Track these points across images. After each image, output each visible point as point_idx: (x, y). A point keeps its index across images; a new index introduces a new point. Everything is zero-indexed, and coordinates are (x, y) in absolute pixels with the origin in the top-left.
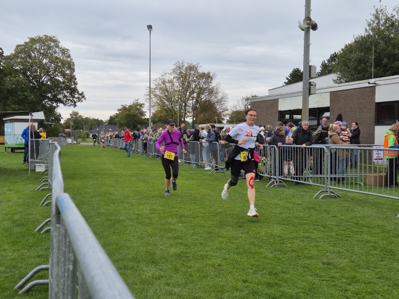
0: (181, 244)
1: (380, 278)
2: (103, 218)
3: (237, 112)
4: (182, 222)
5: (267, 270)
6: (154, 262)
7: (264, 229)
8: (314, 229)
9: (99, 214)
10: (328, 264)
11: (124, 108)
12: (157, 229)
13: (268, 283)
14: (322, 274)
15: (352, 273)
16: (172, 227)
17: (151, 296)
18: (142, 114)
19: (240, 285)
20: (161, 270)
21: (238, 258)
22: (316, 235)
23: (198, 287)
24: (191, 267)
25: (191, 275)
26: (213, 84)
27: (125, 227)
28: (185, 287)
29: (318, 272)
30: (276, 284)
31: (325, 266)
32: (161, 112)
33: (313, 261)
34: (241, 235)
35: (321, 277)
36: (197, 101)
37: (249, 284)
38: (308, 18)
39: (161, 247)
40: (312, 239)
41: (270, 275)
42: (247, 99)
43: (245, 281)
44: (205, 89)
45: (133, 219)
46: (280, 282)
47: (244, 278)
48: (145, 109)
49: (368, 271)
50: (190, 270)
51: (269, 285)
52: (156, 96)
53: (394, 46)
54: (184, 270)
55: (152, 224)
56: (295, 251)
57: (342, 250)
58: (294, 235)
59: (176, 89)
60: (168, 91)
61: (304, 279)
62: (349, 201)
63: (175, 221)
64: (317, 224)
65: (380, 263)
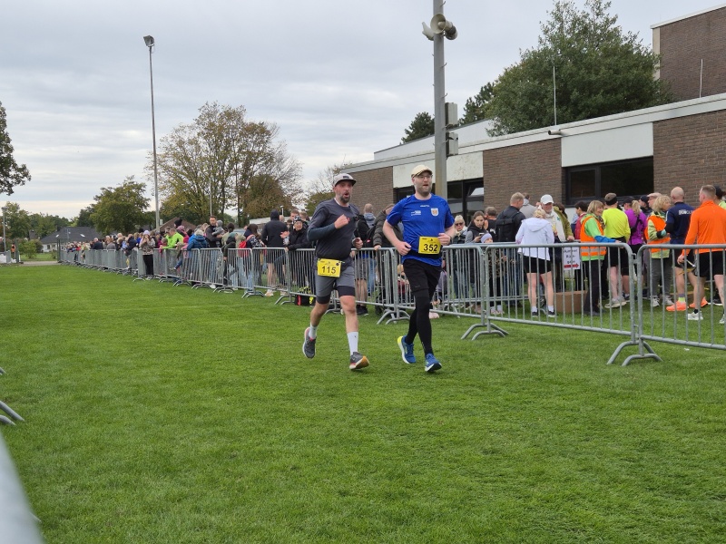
0: (221, 434)
1: (585, 470)
2: (69, 396)
3: (320, 197)
4: (222, 394)
5: (384, 471)
6: (168, 471)
7: (376, 398)
8: (466, 393)
9: (61, 389)
10: (493, 453)
11: (108, 194)
12: (174, 409)
13: (386, 493)
14: (484, 471)
15: (536, 466)
16: (204, 404)
17: (164, 533)
18: (143, 203)
19: (334, 500)
20: (184, 484)
21: (330, 452)
22: (469, 402)
24: (241, 475)
25: (241, 490)
26: (274, 144)
27: (111, 409)
28: (230, 513)
29: (476, 467)
30: (402, 494)
31: (489, 456)
32: (177, 198)
33: (466, 449)
34: (333, 411)
35: (481, 475)
36: (245, 177)
37: (351, 498)
38: (439, 18)
39: (182, 442)
40: (463, 411)
41: (390, 479)
43: (343, 494)
44: (260, 153)
45: (127, 395)
46: (408, 489)
47: (341, 488)
48: (145, 195)
49: (563, 459)
50: (239, 480)
51: (389, 497)
52: (167, 168)
53: (589, 68)
54: (228, 480)
55: (164, 401)
56: (434, 434)
57: (515, 426)
58: (431, 404)
59: (204, 154)
60: (187, 159)
61: (451, 481)
62: (523, 341)
63: (209, 392)
64: (469, 383)
65: (583, 444)
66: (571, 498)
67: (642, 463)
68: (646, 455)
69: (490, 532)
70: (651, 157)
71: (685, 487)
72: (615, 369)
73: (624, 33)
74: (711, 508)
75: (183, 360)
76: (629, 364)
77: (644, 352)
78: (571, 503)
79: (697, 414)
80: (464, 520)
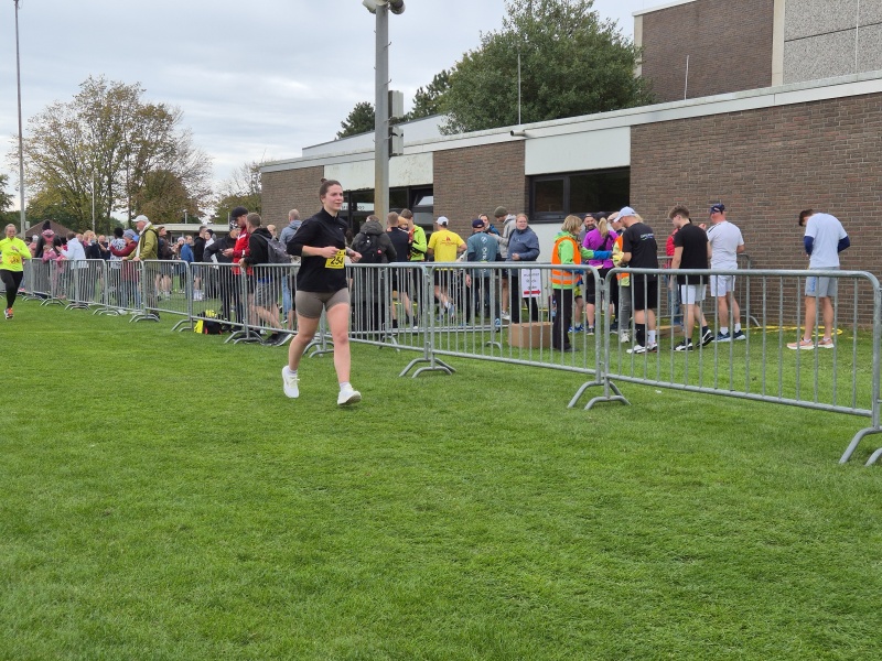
0: (93, 487)
1: (534, 528)
3: (234, 199)
4: (98, 439)
5: (296, 531)
6: (21, 532)
7: (292, 445)
8: (401, 439)
10: (428, 509)
12: (33, 457)
13: (297, 557)
14: (416, 530)
15: (477, 524)
16: (73, 451)
17: (10, 608)
18: (3, 200)
19: (232, 566)
20: (40, 548)
21: (231, 509)
22: (405, 450)
23: (131, 578)
24: (115, 537)
25: (115, 554)
26: (176, 133)
28: (99, 582)
29: (407, 525)
30: (316, 558)
31: (423, 513)
32: (50, 195)
33: (397, 505)
34: (237, 460)
35: (412, 535)
36: (138, 172)
37: (253, 563)
39: (41, 497)
40: (396, 460)
41: (303, 540)
42: (256, 170)
43: (243, 558)
44: (157, 144)
46: (323, 553)
47: (242, 551)
48: (7, 190)
49: (508, 515)
50: (113, 543)
51: (299, 561)
52: (36, 157)
53: (560, 58)
54: (98, 543)
55: (21, 447)
56: (359, 487)
57: (457, 478)
58: (358, 453)
59: (86, 142)
60: (65, 147)
61: (376, 542)
62: (473, 379)
63: (80, 437)
64: (406, 427)
65: (535, 498)
66: (515, 561)
67: (599, 520)
68: (605, 511)
69: (418, 601)
70: (628, 168)
71: (644, 547)
72: (577, 413)
73: (601, 20)
74: (672, 570)
75: (49, 397)
76: (592, 407)
77: (610, 394)
78: (515, 566)
79: (663, 464)
80: (389, 588)
